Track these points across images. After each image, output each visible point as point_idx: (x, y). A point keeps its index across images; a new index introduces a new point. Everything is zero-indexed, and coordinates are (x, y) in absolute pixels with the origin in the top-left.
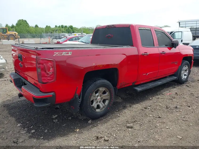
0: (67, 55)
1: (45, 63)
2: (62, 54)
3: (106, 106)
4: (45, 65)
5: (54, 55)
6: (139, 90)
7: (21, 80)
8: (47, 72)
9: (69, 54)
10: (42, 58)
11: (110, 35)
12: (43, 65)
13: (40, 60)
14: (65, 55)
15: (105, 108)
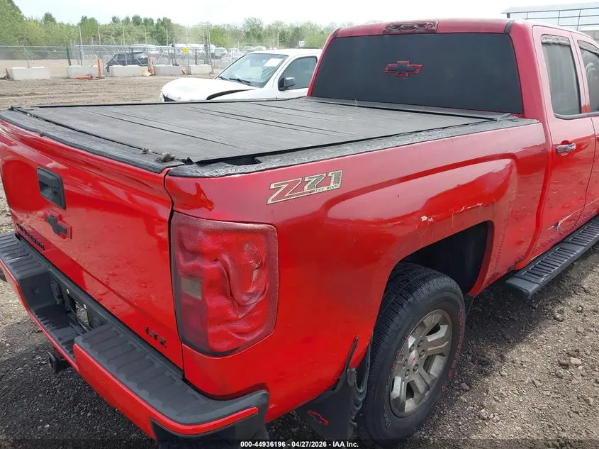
0: (325, 189)
1: (227, 247)
2: (301, 187)
3: (437, 381)
4: (226, 258)
5: (270, 201)
6: (530, 291)
7: (54, 286)
8: (237, 293)
9: (332, 184)
10: (210, 224)
11: (408, 65)
12: (216, 260)
13: (200, 234)
14: (316, 191)
15: (431, 389)
